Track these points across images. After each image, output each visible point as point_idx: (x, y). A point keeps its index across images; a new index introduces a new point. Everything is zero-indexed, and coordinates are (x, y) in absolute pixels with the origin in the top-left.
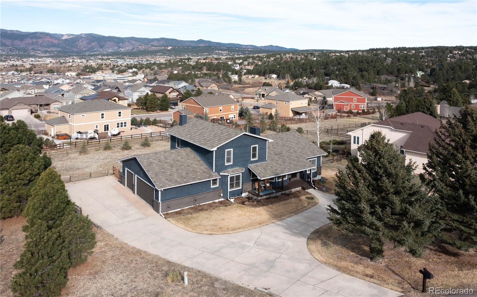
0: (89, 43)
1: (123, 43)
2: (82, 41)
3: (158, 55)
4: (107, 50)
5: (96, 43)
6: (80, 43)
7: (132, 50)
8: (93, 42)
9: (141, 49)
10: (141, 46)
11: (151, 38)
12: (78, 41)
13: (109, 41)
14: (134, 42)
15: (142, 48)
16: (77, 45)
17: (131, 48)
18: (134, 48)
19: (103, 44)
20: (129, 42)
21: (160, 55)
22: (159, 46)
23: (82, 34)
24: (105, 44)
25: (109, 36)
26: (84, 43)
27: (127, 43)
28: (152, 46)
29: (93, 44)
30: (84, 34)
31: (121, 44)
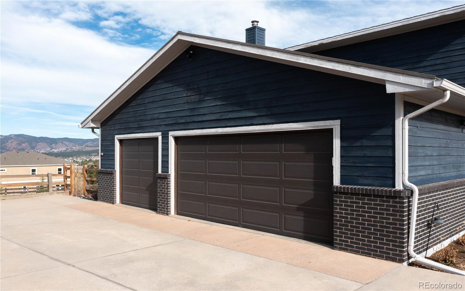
0: (19, 144)
1: (56, 144)
2: (12, 142)
3: (93, 155)
4: (39, 151)
5: (27, 144)
6: (10, 144)
7: (65, 150)
8: (23, 143)
9: (75, 150)
10: (75, 146)
11: (85, 138)
12: (8, 142)
13: (41, 142)
14: (67, 143)
15: (76, 148)
16: (6, 147)
17: (64, 149)
18: (67, 149)
19: (34, 145)
20: (62, 143)
21: (95, 155)
22: (94, 147)
23: (12, 135)
24: (36, 145)
25: (41, 137)
26: (14, 144)
27: (60, 144)
28: (87, 146)
29: (24, 145)
30: (14, 135)
31: (53, 145)
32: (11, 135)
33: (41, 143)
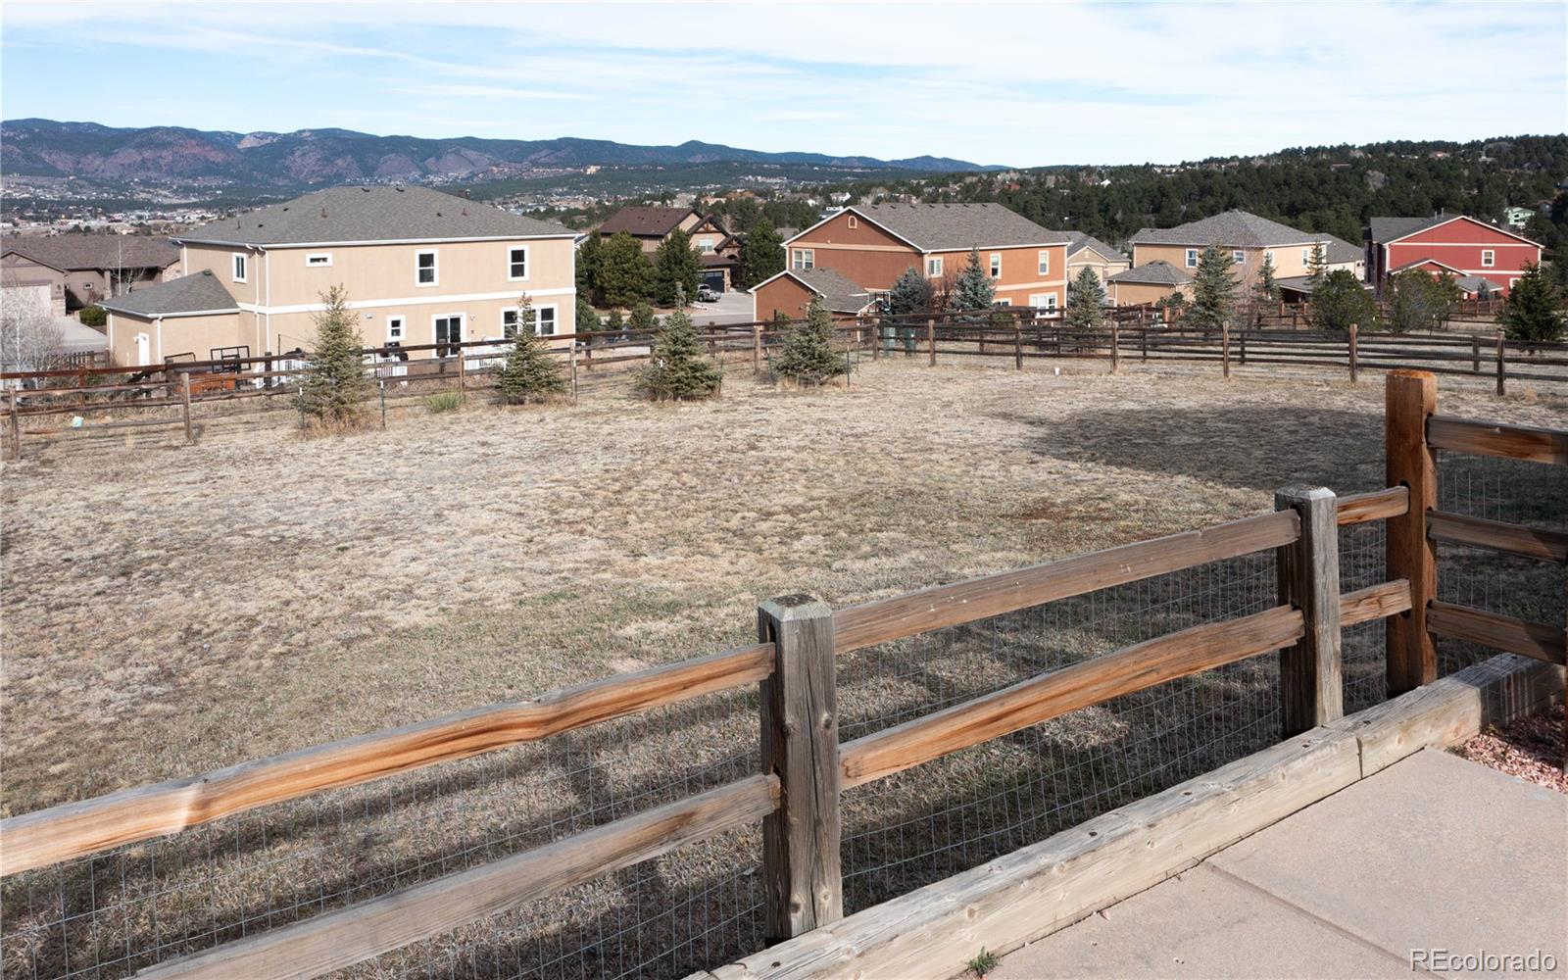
0: (326, 159)
1: (439, 158)
2: (304, 155)
3: (557, 194)
4: (386, 181)
5: (349, 158)
6: (299, 160)
7: (467, 179)
8: (339, 155)
9: (499, 177)
10: (497, 166)
11: (529, 138)
12: (292, 153)
13: (392, 151)
14: (473, 155)
15: (502, 171)
16: (288, 168)
17: (464, 174)
18: (474, 175)
19: (371, 162)
20: (457, 153)
21: (561, 194)
22: (556, 165)
23: (304, 131)
24: (378, 161)
25: (391, 137)
26: (311, 160)
27: (451, 157)
28: (535, 164)
29: (340, 162)
30: (310, 131)
31: (431, 160)
32: (301, 132)
33: (392, 156)
